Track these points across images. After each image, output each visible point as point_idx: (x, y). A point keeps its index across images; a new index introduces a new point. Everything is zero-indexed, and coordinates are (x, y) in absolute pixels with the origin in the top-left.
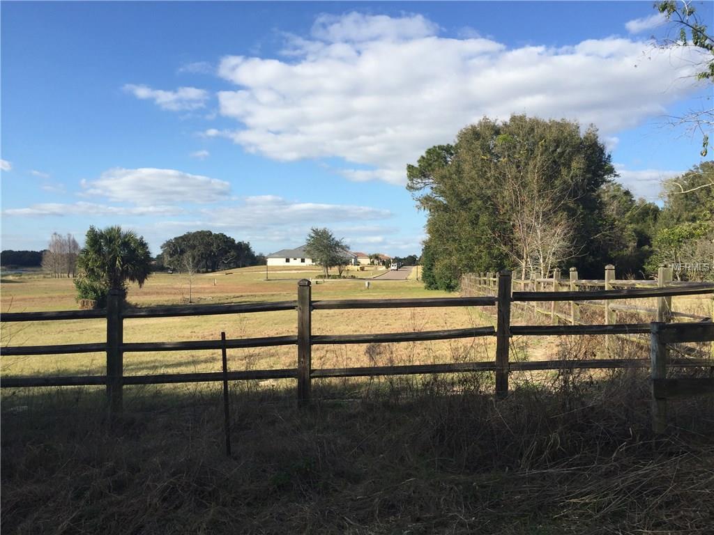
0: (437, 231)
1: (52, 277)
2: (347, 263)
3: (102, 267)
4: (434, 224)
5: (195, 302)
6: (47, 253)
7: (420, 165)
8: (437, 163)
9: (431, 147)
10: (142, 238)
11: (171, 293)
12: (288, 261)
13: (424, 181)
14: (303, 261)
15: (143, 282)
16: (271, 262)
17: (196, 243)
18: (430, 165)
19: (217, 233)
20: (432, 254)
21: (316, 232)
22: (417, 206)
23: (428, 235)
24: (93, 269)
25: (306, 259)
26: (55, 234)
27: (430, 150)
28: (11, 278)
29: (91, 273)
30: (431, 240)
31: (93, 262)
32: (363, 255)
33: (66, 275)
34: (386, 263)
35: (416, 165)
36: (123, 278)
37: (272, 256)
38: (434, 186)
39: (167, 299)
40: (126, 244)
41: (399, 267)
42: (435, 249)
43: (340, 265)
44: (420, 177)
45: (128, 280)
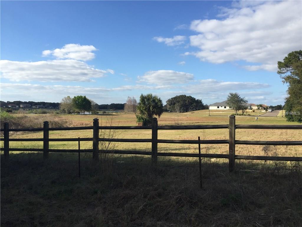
0: (294, 93)
1: (128, 114)
2: (246, 108)
3: (145, 110)
4: (293, 90)
5: (180, 125)
6: (126, 104)
7: (285, 62)
8: (294, 60)
9: (291, 52)
10: (160, 98)
11: (170, 121)
12: (218, 107)
13: (287, 69)
14: (225, 107)
15: (160, 116)
16: (211, 108)
17: (180, 100)
18: (290, 61)
19: (188, 96)
20: (291, 104)
21: (232, 95)
22: (283, 81)
23: (289, 95)
24: (142, 111)
25: (227, 107)
26: (129, 97)
27: (290, 54)
28: (114, 114)
29: (142, 112)
30: (290, 97)
31: (142, 108)
32: (254, 105)
33: (132, 113)
34: (266, 109)
35: (283, 61)
36: (153, 114)
37: (211, 105)
38: (293, 71)
39: (169, 123)
40: (154, 101)
41: (272, 111)
42: (293, 102)
43: (243, 109)
44: (285, 67)
45: (154, 115)
